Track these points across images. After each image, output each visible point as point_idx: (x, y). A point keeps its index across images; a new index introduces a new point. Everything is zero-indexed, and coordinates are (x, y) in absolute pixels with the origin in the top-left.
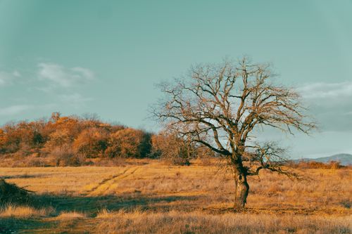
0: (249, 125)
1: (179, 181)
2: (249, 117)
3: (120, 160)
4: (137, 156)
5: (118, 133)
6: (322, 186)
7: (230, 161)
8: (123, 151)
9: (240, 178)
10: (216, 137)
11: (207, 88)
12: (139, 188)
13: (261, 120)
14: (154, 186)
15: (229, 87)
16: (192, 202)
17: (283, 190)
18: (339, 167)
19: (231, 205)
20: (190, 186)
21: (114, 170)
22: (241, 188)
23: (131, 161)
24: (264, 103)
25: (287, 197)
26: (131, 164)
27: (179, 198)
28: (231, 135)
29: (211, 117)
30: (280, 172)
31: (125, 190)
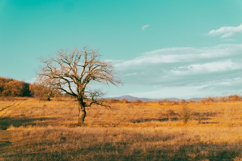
0: (87, 81)
1: (45, 109)
2: (87, 76)
3: (11, 98)
4: (20, 96)
5: (10, 83)
6: (120, 112)
7: (77, 99)
8: (13, 93)
9: (82, 108)
10: (70, 87)
11: (66, 61)
12: (24, 113)
13: (94, 78)
14: (32, 112)
15: (77, 61)
16: (54, 121)
17: (101, 114)
18: (127, 102)
19: (76, 122)
20: (52, 112)
21: (7, 103)
22: (82, 113)
23: (17, 98)
24: (94, 70)
25: (103, 118)
26: (17, 100)
27: (47, 118)
28: (78, 86)
29: (68, 76)
30: (102, 105)
31: (16, 115)
